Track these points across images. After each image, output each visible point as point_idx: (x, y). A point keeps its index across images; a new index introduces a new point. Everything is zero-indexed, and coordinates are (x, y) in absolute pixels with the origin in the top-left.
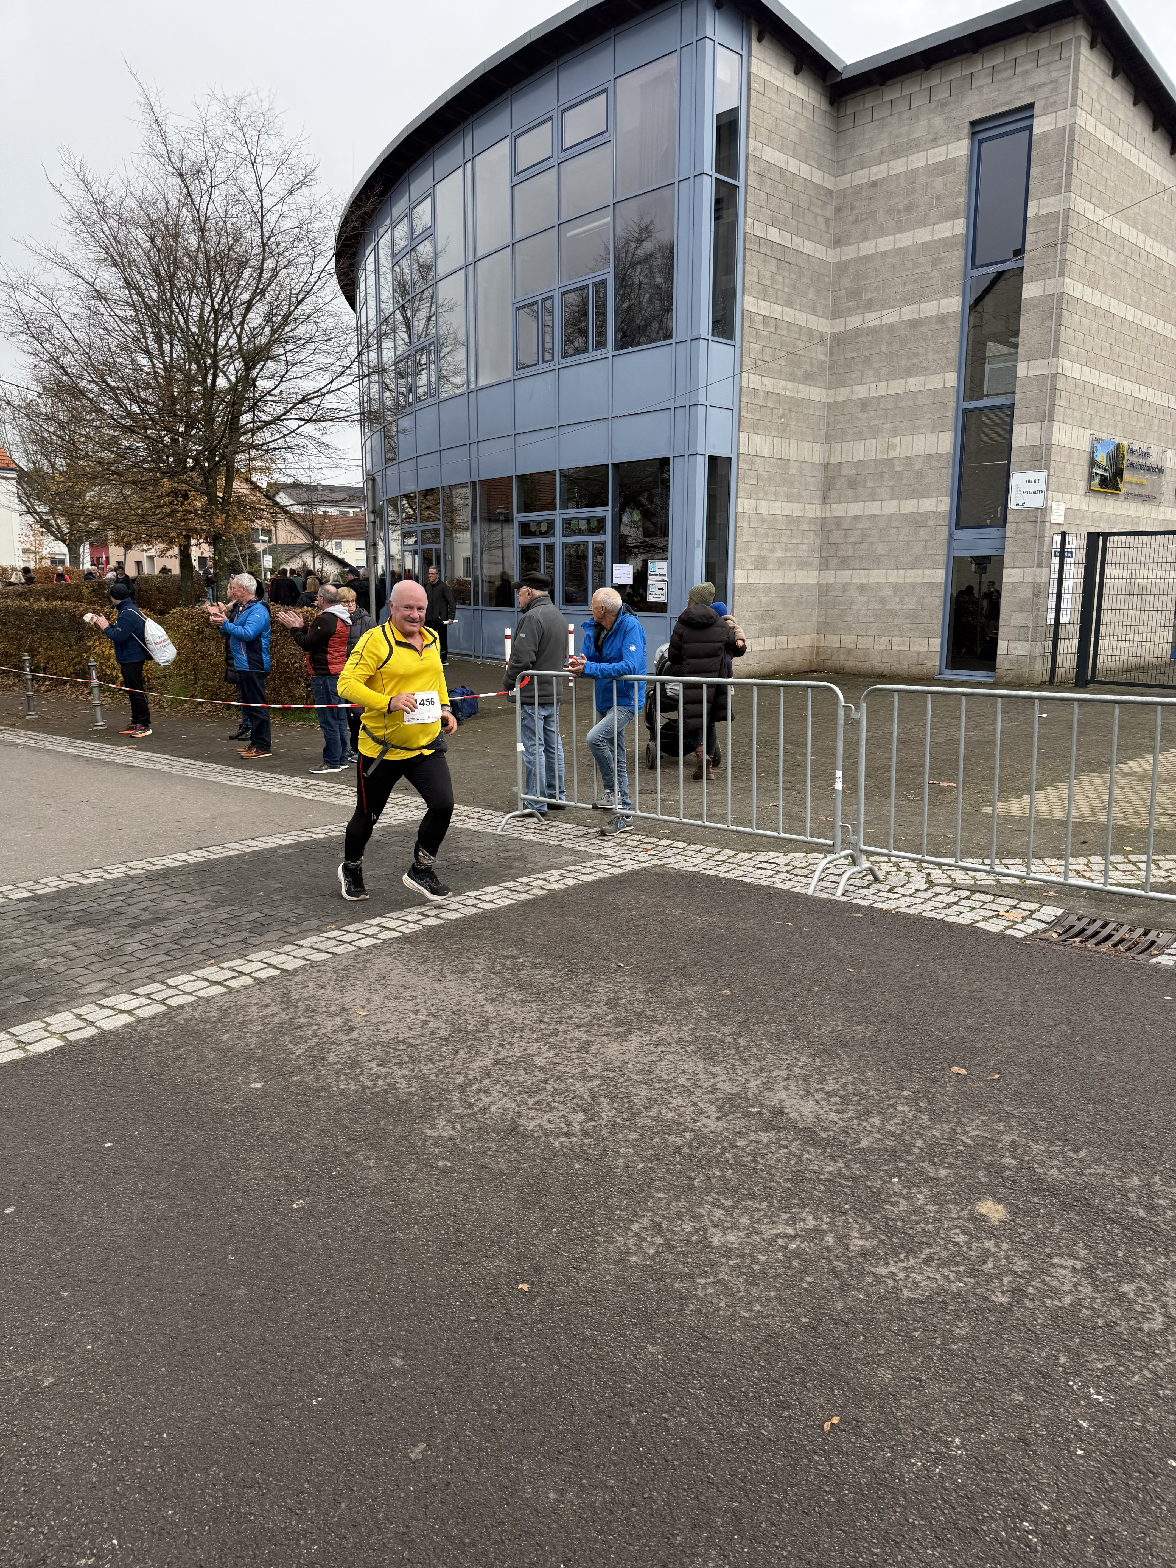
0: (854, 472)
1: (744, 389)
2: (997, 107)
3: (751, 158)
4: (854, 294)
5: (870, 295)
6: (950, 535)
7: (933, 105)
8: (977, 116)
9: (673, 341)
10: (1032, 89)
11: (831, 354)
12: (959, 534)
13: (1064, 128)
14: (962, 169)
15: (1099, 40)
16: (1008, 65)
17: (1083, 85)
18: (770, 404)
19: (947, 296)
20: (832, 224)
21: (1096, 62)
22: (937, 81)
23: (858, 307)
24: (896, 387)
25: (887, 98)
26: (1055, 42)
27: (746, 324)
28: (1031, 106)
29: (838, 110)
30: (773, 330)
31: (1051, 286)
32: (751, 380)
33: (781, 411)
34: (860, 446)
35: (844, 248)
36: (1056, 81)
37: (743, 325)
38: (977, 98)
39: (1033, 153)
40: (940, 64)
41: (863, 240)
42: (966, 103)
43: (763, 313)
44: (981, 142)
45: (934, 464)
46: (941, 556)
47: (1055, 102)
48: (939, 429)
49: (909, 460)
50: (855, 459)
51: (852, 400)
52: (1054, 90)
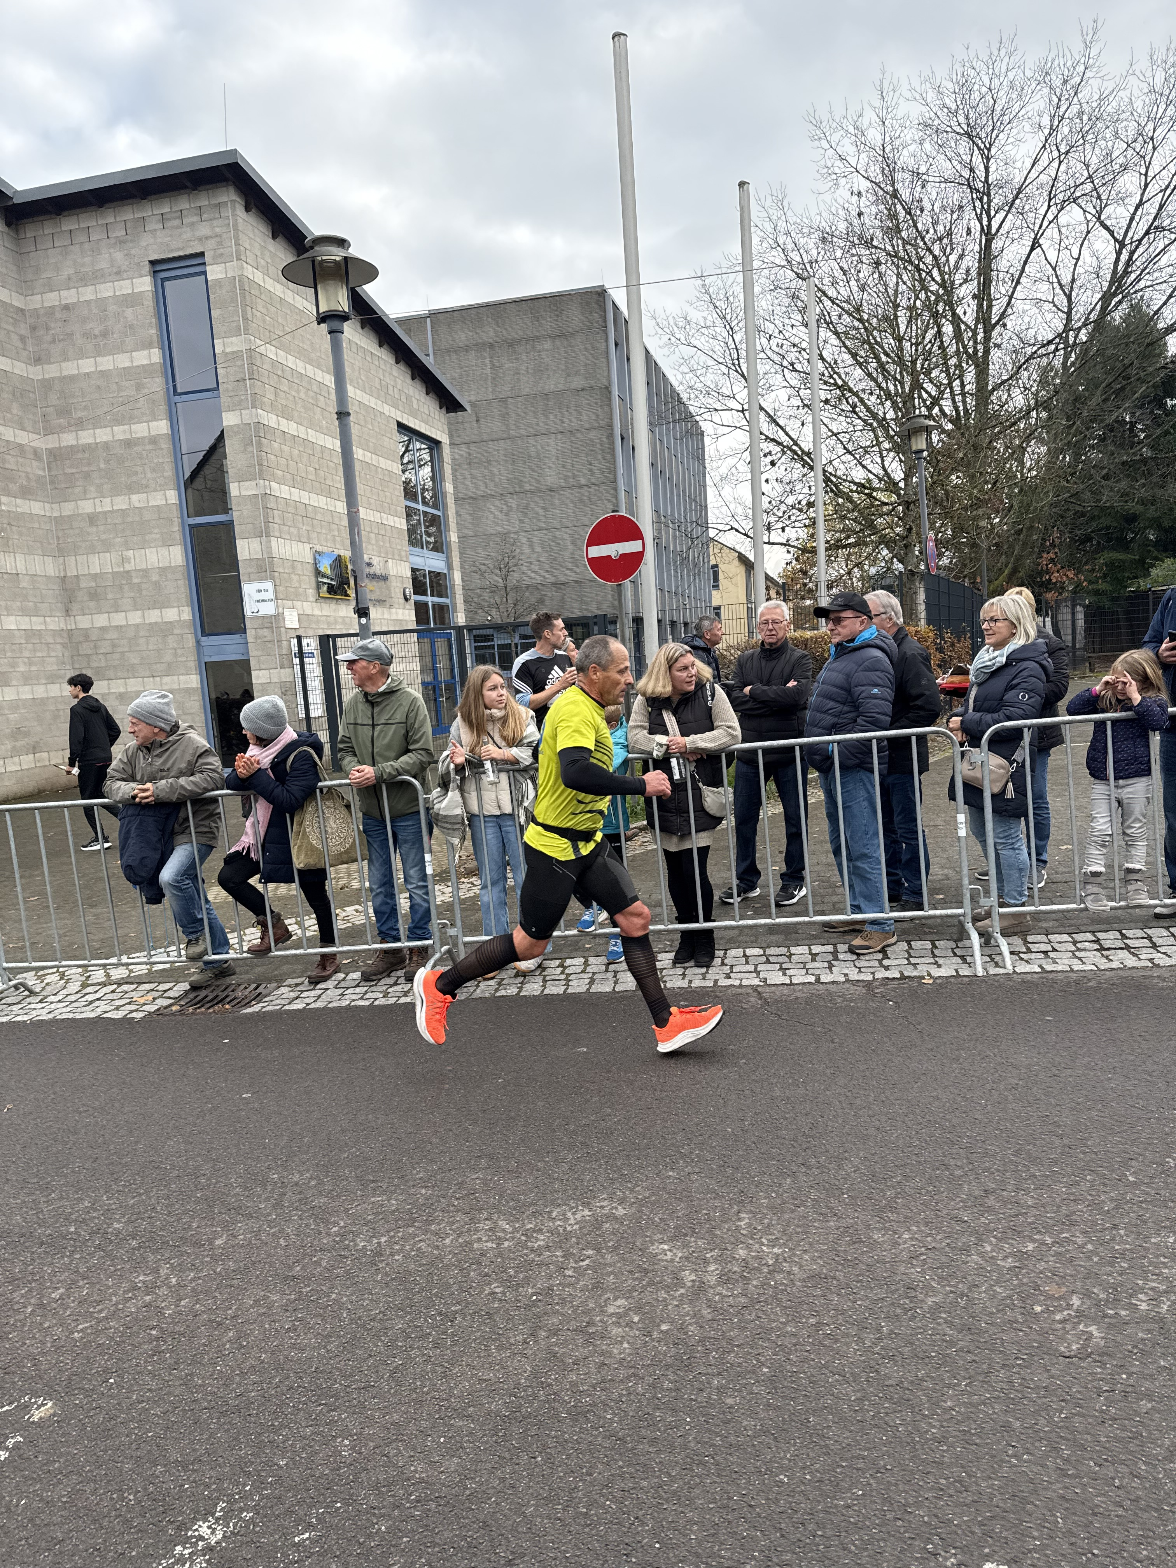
0: (94, 584)
2: (172, 251)
4: (64, 412)
5: (80, 414)
6: (198, 642)
7: (112, 241)
8: (155, 257)
10: (200, 240)
11: (50, 469)
12: (205, 641)
13: (234, 278)
14: (149, 302)
15: (252, 205)
16: (174, 215)
17: (245, 243)
19: (156, 420)
20: (29, 341)
21: (255, 224)
22: (113, 220)
23: (70, 425)
24: (121, 503)
25: (65, 228)
26: (214, 201)
28: (202, 254)
29: (17, 232)
31: (248, 416)
34: (95, 559)
35: (46, 366)
36: (220, 236)
38: (152, 241)
39: (211, 297)
40: (111, 205)
41: (65, 360)
42: (143, 243)
44: (163, 280)
45: (169, 576)
46: (192, 663)
47: (222, 254)
48: (169, 543)
49: (145, 572)
50: (93, 572)
51: (79, 515)
52: (220, 243)
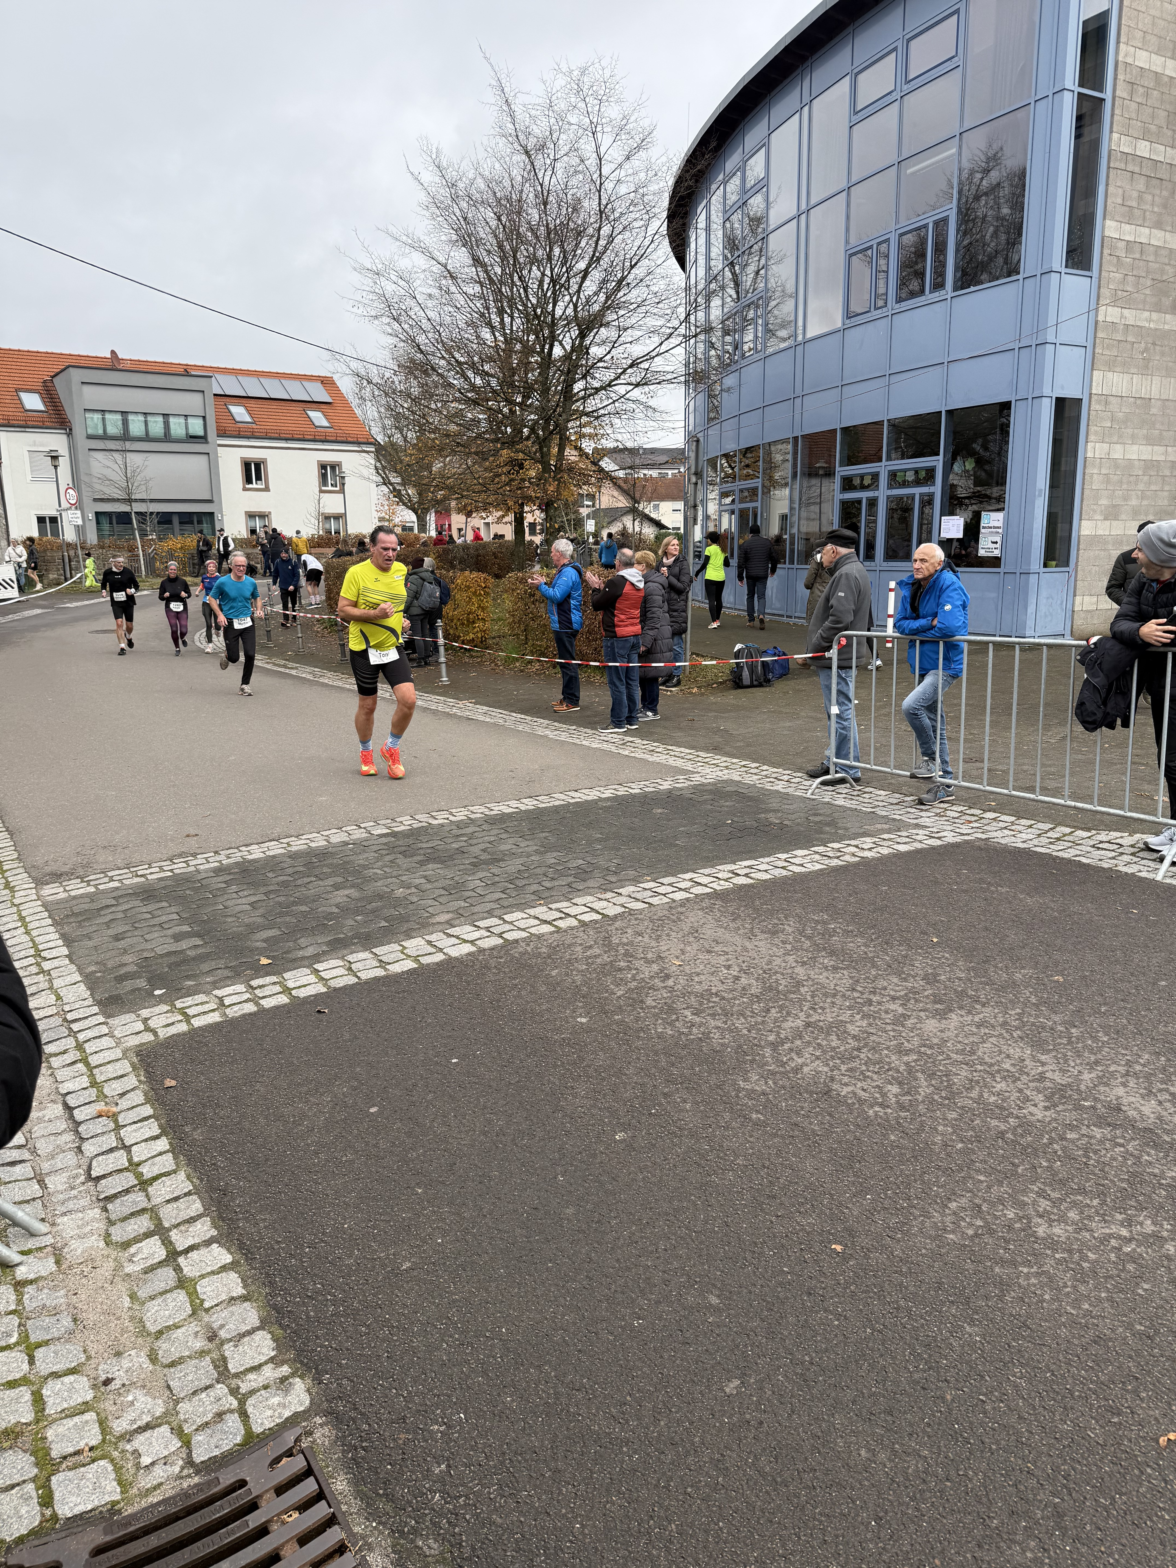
1: (1101, 324)
3: (1120, 64)
9: (1020, 277)
18: (1130, 339)
27: (1106, 251)
30: (1137, 256)
32: (1109, 314)
33: (1143, 345)
37: (1102, 253)
43: (1127, 238)
